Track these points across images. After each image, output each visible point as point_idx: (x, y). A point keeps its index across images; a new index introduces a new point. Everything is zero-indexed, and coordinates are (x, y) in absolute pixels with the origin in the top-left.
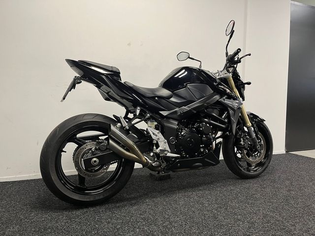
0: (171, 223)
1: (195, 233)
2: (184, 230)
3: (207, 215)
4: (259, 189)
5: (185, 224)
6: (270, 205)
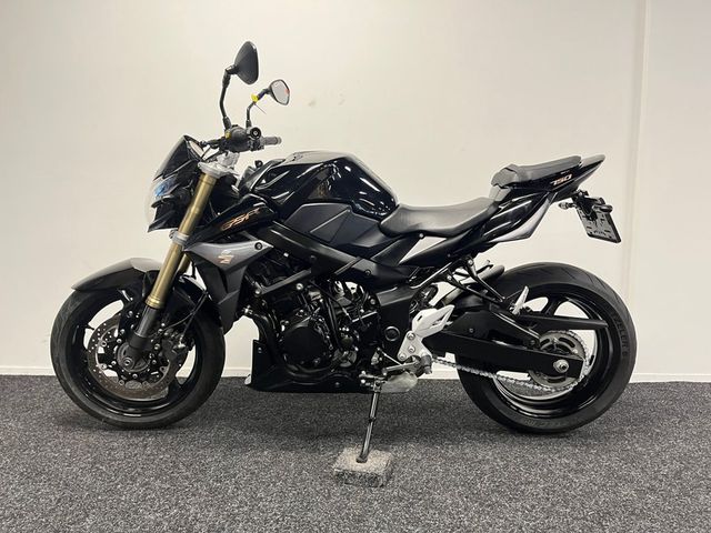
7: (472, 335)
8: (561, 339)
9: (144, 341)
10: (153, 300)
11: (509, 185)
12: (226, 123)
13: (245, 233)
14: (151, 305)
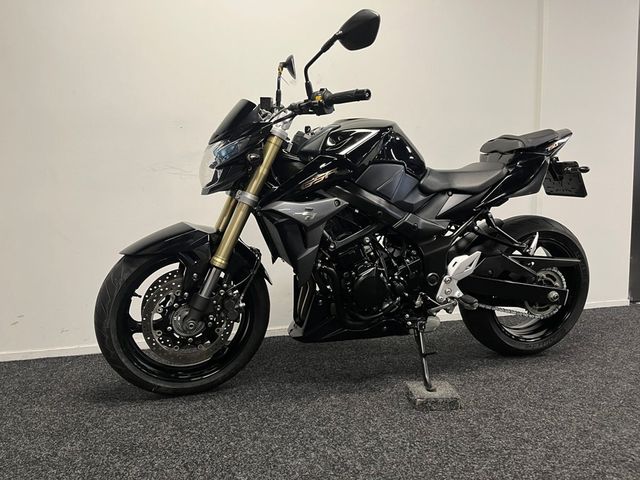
0: (380, 444)
1: (431, 464)
2: (409, 458)
3: (456, 428)
4: (570, 379)
5: (410, 446)
6: (593, 413)
7: (491, 276)
8: (547, 276)
9: (208, 302)
10: (219, 260)
11: (511, 152)
12: (308, 87)
13: (321, 192)
14: (217, 264)
